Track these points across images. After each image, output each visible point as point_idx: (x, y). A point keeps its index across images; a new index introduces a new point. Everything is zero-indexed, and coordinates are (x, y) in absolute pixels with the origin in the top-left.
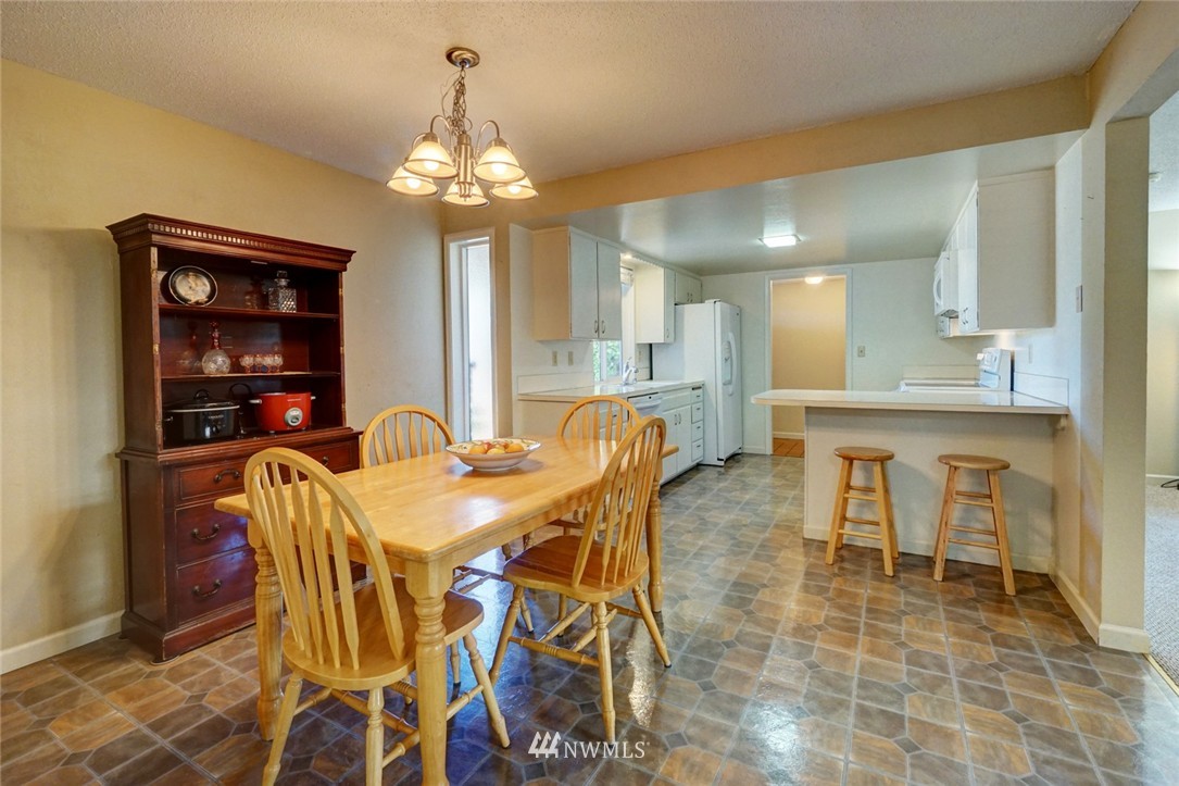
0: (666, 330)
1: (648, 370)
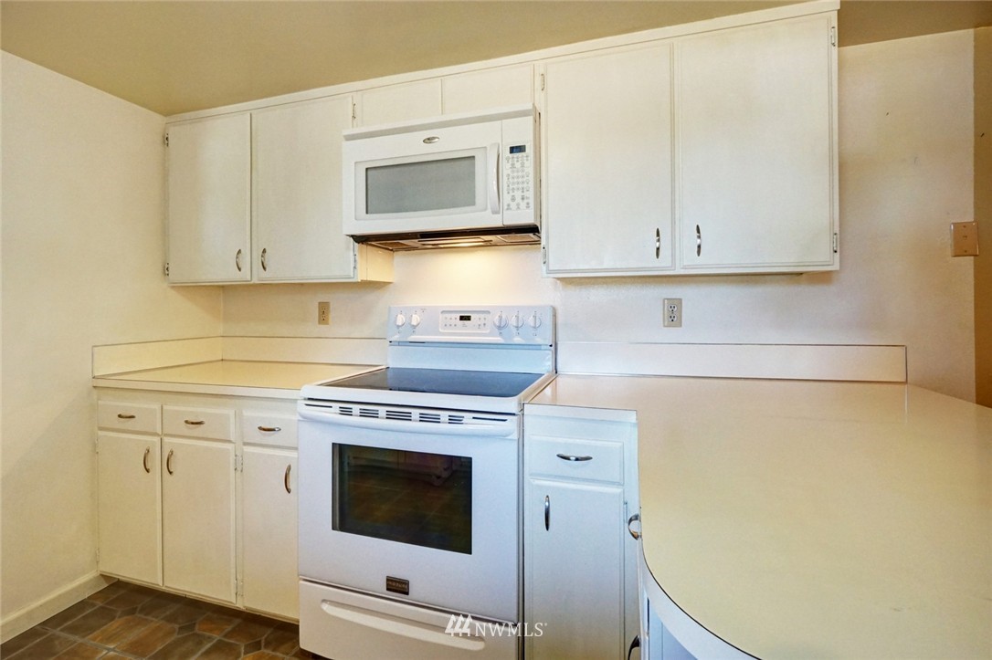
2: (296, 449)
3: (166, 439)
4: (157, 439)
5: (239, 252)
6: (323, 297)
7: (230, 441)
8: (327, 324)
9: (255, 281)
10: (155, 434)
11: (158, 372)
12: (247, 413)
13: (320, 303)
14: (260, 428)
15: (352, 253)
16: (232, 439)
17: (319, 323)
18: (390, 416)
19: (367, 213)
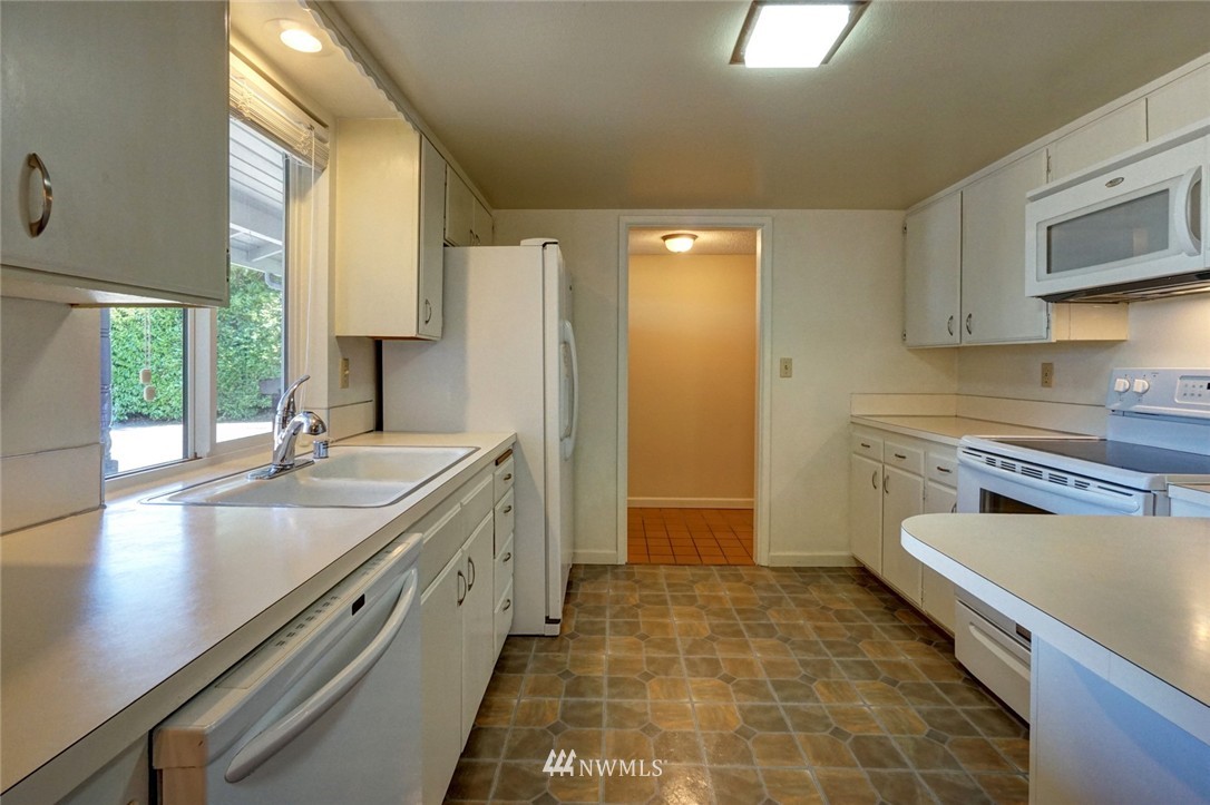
0: (423, 303)
1: (370, 408)
2: (955, 488)
3: (886, 467)
4: (881, 465)
5: (952, 318)
6: (1046, 358)
7: (920, 476)
8: (1050, 386)
9: (964, 344)
10: (880, 462)
11: (905, 419)
12: (933, 455)
13: (1043, 364)
14: (939, 468)
15: (1044, 314)
16: (922, 473)
17: (1042, 386)
18: (1025, 472)
19: (1049, 271)
